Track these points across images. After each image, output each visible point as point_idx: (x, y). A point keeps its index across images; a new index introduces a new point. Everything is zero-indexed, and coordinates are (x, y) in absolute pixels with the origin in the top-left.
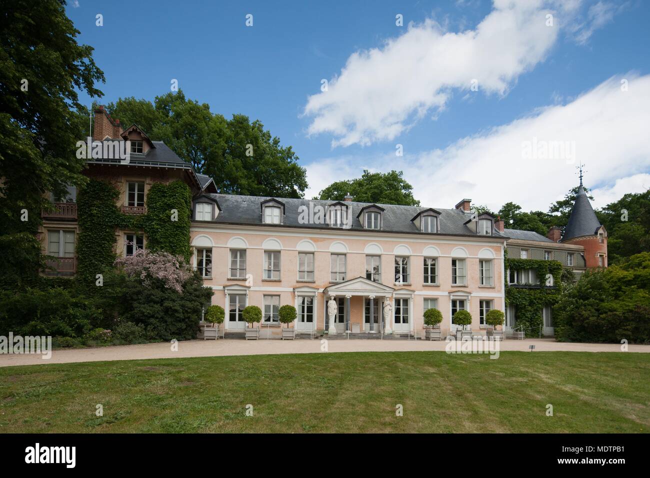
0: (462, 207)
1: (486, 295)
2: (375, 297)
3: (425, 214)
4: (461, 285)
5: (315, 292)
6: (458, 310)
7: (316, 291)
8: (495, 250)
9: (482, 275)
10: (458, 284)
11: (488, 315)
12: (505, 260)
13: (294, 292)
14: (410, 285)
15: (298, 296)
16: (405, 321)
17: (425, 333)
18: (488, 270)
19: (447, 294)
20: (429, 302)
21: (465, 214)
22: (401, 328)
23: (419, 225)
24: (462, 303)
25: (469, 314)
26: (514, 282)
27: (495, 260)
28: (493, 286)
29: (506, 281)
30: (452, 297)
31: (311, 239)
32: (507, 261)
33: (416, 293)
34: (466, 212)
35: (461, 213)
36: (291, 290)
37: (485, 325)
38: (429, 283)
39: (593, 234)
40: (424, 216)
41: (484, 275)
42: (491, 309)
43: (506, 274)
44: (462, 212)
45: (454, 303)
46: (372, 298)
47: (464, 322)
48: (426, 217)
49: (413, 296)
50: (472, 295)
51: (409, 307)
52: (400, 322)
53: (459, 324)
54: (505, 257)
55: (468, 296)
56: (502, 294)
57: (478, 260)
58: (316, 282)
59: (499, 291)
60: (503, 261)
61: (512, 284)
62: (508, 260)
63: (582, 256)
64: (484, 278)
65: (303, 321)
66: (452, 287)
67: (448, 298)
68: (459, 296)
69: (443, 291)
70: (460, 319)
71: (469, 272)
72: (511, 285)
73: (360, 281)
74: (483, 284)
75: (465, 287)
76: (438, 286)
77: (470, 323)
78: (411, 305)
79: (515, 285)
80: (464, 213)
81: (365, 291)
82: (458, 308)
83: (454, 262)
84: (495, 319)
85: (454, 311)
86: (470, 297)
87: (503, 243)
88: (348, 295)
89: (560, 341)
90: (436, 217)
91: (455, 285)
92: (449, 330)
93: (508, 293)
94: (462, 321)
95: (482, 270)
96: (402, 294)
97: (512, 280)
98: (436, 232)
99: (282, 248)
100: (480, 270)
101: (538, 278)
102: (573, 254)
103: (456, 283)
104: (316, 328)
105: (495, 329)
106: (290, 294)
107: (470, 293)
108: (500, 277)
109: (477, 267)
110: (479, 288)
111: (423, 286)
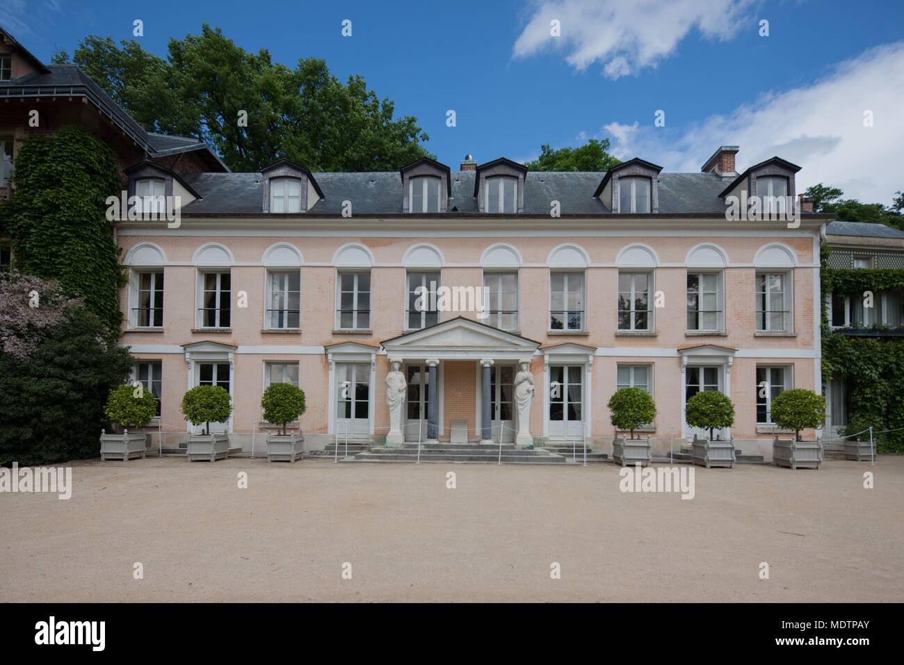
0: (716, 168)
1: (773, 353)
2: (493, 362)
3: (623, 173)
4: (710, 331)
5: (370, 354)
6: (702, 389)
7: (372, 351)
8: (798, 247)
9: (764, 308)
10: (702, 329)
11: (779, 403)
12: (822, 271)
13: (326, 355)
14: (585, 336)
15: (337, 363)
16: (574, 414)
17: (612, 447)
18: (778, 296)
19: (674, 352)
20: (632, 371)
21: (724, 180)
22: (564, 431)
23: (609, 200)
24: (712, 373)
25: (726, 400)
26: (842, 322)
27: (796, 271)
28: (791, 332)
29: (824, 321)
30: (686, 361)
31: (364, 240)
32: (825, 273)
33: (600, 352)
34: (725, 174)
35: (714, 179)
37: (769, 425)
38: (632, 329)
40: (620, 178)
41: (768, 308)
42: (786, 387)
43: (823, 303)
44: (717, 175)
45: (692, 374)
46: (487, 365)
47: (712, 420)
48: (626, 181)
49: (591, 358)
50: (737, 354)
51: (582, 384)
52: (561, 418)
53: (701, 426)
54: (823, 264)
55: (726, 357)
56: (815, 352)
57: (753, 272)
58: (374, 334)
59: (807, 344)
60: (817, 272)
61: (838, 327)
62: (830, 271)
64: (768, 316)
65: (348, 415)
66: (687, 336)
67: (675, 361)
68: (705, 357)
69: (665, 346)
70: (703, 413)
71: (729, 302)
72: (837, 331)
73: (459, 327)
74: (764, 328)
75: (718, 336)
76: (653, 336)
77: (729, 424)
78: (588, 378)
79: (846, 330)
80: (722, 177)
81: (471, 349)
82: (702, 386)
83: (692, 280)
84: (799, 413)
85: (691, 392)
86: (731, 360)
87: (818, 230)
88: (432, 359)
90: (650, 178)
91: (694, 332)
92: (680, 435)
93: (830, 348)
94: (706, 420)
95: (764, 296)
96: (567, 354)
97: (839, 319)
98: (648, 211)
99: (303, 263)
100: (757, 295)
103: (697, 328)
104: (372, 432)
105: (799, 439)
106: (318, 359)
107: (733, 350)
108: (810, 310)
109: (751, 290)
110: (756, 337)
111: (618, 336)
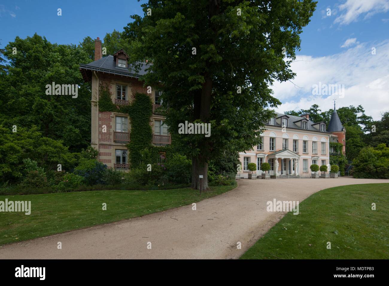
1: (324, 158)
2: (292, 159)
3: (303, 121)
8: (326, 138)
13: (256, 156)
19: (311, 157)
23: (300, 125)
24: (315, 161)
30: (313, 159)
32: (330, 143)
36: (255, 154)
38: (304, 152)
39: (341, 130)
55: (318, 158)
57: (321, 142)
63: (337, 140)
65: (259, 169)
66: (312, 154)
67: (311, 159)
68: (315, 158)
69: (309, 156)
73: (287, 152)
74: (322, 153)
75: (316, 154)
76: (308, 154)
81: (289, 156)
87: (329, 135)
88: (283, 158)
89: (355, 178)
90: (307, 122)
98: (307, 129)
101: (335, 150)
102: (334, 139)
103: (313, 152)
106: (254, 156)
107: (319, 157)
108: (328, 150)
109: (320, 146)
110: (321, 155)
111: (303, 154)
